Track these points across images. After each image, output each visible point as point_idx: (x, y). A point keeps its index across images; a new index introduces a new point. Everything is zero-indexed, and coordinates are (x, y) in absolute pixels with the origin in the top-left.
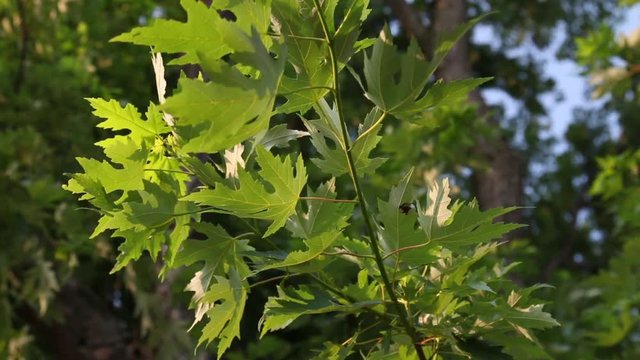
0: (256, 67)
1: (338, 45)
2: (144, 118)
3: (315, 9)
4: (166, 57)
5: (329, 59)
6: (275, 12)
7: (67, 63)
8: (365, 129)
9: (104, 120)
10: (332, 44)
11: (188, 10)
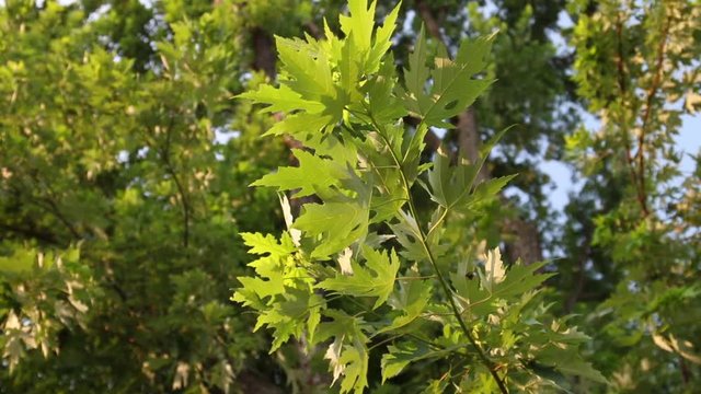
0: (353, 189)
1: (407, 169)
2: (279, 243)
3: (387, 146)
4: (288, 193)
5: (402, 180)
6: (359, 152)
7: (216, 220)
8: (433, 225)
9: (252, 247)
10: (402, 168)
11: (299, 158)
